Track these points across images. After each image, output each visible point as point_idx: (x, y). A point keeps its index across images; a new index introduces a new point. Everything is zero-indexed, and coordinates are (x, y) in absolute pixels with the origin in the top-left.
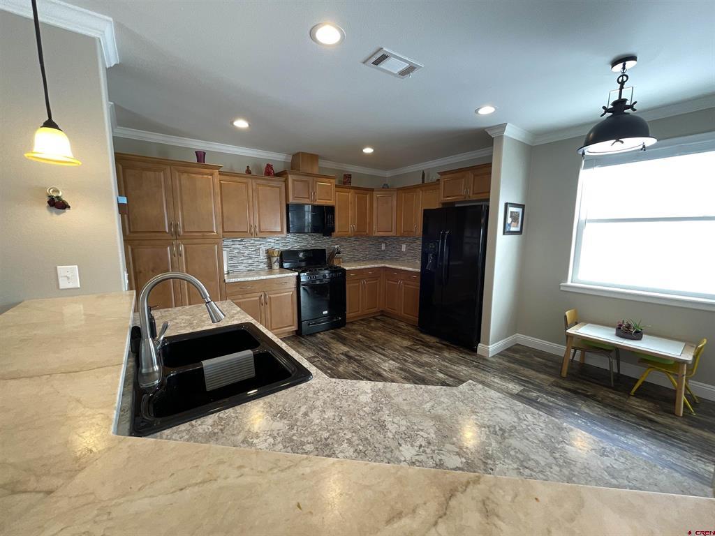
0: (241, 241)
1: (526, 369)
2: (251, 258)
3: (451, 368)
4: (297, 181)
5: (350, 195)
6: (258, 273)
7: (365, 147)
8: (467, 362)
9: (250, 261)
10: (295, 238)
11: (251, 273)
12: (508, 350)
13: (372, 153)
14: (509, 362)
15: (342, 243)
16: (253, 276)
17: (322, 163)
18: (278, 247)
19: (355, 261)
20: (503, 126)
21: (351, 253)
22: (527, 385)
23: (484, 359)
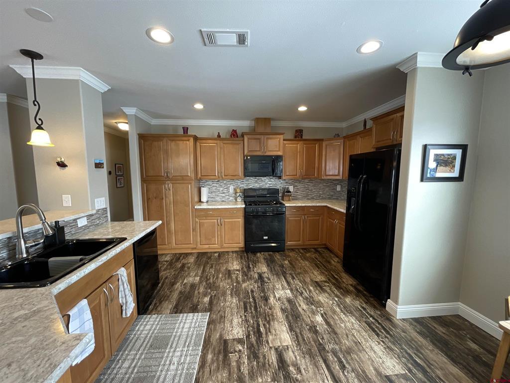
0: (218, 181)
1: (436, 351)
2: (224, 193)
3: (338, 315)
4: (251, 139)
5: (299, 146)
6: (228, 204)
7: (299, 106)
8: (362, 315)
9: (224, 195)
10: (256, 180)
11: (224, 203)
12: (434, 318)
13: (307, 110)
14: (420, 333)
15: (296, 184)
16: (224, 205)
17: (273, 123)
18: (242, 186)
19: (308, 199)
20: (414, 57)
21: (304, 193)
22: (414, 370)
23: (388, 318)
